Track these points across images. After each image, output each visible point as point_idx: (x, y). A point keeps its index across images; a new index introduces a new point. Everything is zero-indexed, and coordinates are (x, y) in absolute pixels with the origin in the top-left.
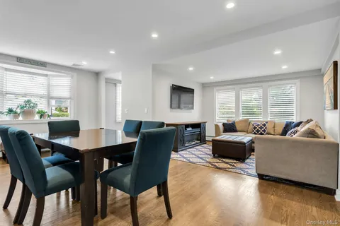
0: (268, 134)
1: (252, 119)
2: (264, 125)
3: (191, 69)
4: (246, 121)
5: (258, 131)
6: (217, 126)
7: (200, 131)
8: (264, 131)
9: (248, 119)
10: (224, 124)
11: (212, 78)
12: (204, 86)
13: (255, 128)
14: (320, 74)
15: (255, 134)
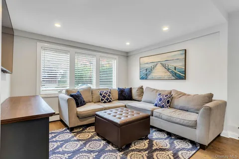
13: (104, 97)
14: (126, 55)
15: (105, 102)
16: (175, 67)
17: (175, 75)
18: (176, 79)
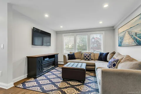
0: (92, 60)
1: (84, 52)
2: (90, 55)
3: (47, 16)
4: (80, 52)
5: (87, 58)
6: (64, 56)
7: (55, 60)
8: (90, 58)
9: (81, 52)
10: (68, 55)
11: (61, 27)
12: (57, 33)
13: (85, 57)
14: (112, 29)
15: (85, 60)
16: (136, 33)
17: (136, 41)
18: (137, 45)
